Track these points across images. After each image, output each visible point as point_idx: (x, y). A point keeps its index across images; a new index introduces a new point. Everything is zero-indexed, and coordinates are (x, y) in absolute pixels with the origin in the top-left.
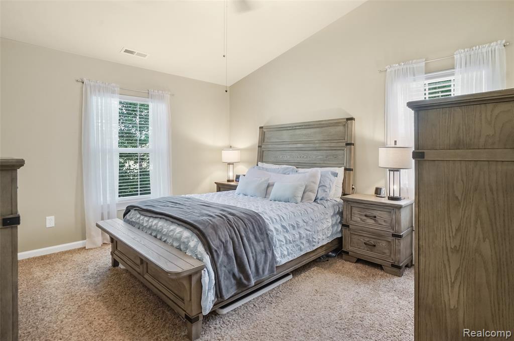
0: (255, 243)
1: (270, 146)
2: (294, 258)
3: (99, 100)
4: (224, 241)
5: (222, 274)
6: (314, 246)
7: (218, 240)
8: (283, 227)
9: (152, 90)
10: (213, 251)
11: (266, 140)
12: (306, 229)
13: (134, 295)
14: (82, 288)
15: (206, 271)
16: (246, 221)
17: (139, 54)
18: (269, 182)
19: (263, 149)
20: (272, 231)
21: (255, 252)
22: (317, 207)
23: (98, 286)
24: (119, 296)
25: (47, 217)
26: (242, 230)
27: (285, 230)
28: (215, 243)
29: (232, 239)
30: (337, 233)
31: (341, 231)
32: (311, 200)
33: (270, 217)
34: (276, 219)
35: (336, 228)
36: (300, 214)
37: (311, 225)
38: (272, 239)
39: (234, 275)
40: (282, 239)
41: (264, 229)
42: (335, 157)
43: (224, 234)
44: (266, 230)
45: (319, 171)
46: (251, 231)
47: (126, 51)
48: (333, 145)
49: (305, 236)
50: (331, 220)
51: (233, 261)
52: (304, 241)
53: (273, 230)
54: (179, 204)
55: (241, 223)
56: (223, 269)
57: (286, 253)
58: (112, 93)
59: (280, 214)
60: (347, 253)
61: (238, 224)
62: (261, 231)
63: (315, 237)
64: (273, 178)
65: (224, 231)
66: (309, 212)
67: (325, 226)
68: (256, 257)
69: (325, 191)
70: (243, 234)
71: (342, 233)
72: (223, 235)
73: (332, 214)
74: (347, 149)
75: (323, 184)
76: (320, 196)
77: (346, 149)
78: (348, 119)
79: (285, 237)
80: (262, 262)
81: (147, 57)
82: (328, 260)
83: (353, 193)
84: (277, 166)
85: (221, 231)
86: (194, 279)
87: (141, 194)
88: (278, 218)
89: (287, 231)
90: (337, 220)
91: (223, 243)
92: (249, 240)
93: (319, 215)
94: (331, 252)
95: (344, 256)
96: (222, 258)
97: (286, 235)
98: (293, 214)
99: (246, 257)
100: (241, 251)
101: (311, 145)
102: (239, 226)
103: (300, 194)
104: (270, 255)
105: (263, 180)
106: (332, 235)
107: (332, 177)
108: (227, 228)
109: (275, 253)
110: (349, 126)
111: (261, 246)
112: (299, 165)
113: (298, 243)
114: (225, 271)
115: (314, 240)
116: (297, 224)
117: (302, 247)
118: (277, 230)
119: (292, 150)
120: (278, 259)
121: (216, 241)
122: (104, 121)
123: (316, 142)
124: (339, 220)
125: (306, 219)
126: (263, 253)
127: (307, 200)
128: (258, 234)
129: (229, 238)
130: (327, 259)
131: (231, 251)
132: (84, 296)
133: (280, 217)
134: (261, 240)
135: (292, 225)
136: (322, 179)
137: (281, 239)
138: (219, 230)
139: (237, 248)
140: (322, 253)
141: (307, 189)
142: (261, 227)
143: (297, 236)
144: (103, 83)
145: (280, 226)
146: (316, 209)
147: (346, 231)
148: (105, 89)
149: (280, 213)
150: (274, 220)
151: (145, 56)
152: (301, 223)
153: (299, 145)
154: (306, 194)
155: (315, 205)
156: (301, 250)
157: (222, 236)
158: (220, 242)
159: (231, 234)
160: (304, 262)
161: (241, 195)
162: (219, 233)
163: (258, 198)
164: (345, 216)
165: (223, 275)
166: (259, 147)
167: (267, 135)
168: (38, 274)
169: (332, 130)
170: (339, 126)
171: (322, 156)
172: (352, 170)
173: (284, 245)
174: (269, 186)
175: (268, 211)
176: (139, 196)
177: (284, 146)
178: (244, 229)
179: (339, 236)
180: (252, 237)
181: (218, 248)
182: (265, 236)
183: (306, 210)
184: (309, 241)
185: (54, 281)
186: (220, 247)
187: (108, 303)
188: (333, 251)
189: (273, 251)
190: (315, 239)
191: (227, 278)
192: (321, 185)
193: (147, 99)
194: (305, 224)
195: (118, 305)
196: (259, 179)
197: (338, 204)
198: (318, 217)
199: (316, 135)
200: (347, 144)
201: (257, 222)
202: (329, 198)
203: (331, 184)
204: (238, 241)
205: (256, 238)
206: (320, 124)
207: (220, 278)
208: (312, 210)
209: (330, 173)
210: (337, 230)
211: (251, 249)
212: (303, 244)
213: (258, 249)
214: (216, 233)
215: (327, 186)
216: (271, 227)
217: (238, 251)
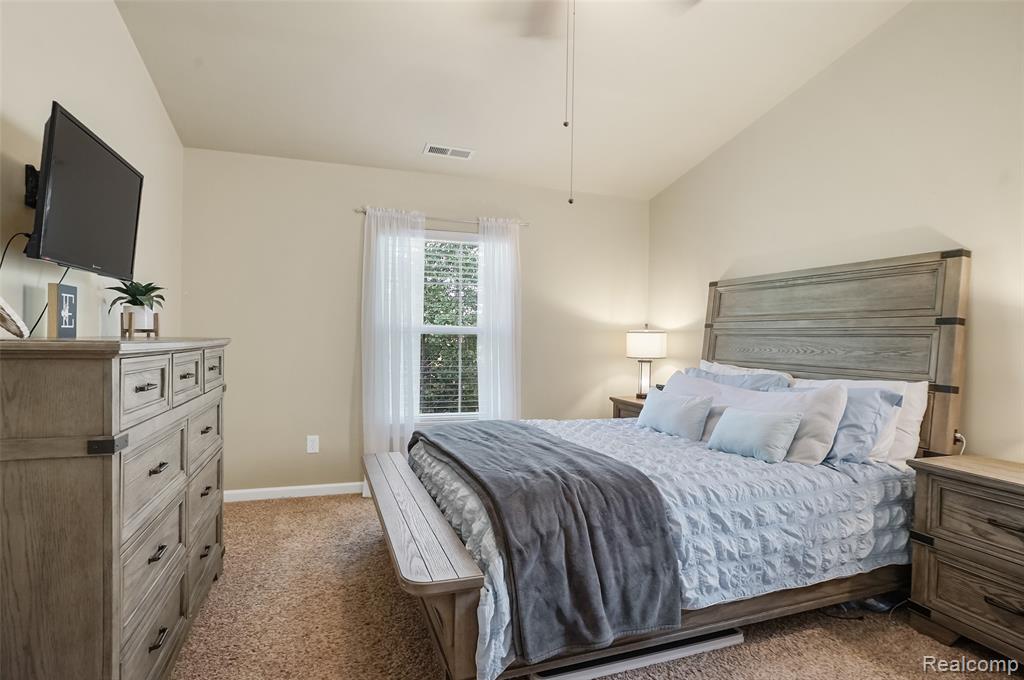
0: (627, 545)
1: (731, 325)
2: (742, 597)
3: (390, 242)
4: (543, 531)
5: (527, 606)
6: (809, 576)
7: (529, 527)
8: (714, 517)
9: (485, 219)
10: (514, 550)
11: (723, 310)
12: (786, 531)
13: (397, 599)
14: (325, 567)
15: (491, 591)
16: (611, 494)
17: (455, 153)
18: (713, 405)
19: (716, 332)
20: (678, 524)
21: (625, 568)
22: (830, 478)
23: (351, 567)
24: (373, 596)
25: (309, 437)
26: (595, 513)
27: (719, 527)
28: (520, 534)
29: (566, 530)
30: (891, 552)
31: (908, 548)
32: (813, 458)
33: (679, 491)
34: (694, 497)
35: (887, 539)
36: (770, 492)
37: (803, 521)
38: (677, 543)
39: (559, 613)
40: (707, 544)
41: (655, 516)
42: (904, 355)
43: (548, 517)
44: (661, 521)
45: (844, 387)
46: (619, 518)
47: (432, 150)
48: (896, 322)
49: (779, 547)
50: (872, 517)
51: (561, 581)
52: (777, 561)
53: (683, 521)
54: (496, 437)
55: (596, 495)
56: (533, 593)
57: (714, 582)
58: (412, 228)
59: (709, 486)
60: (925, 612)
61: (587, 498)
62: (646, 519)
63: (813, 555)
64: (723, 396)
65: (548, 510)
66: (798, 489)
67: (849, 530)
68: (625, 579)
69: (857, 440)
70: (597, 523)
71: (910, 555)
72: (544, 516)
73: (877, 502)
74: (939, 335)
75: (854, 421)
76: (840, 451)
77: (936, 334)
78: (946, 255)
79: (717, 545)
80: (643, 595)
81: (470, 157)
82: (861, 618)
83: (956, 453)
84: (744, 371)
85: (540, 508)
86: (461, 604)
87: (463, 410)
88: (700, 494)
89: (725, 529)
90: (892, 519)
91: (541, 536)
92: (610, 536)
93: (830, 500)
94: (874, 597)
95: (915, 617)
96: (532, 568)
97: (724, 540)
98: (747, 490)
99: (595, 576)
100: (585, 561)
101: (834, 324)
102: (589, 503)
103: (784, 441)
104: (665, 580)
105: (698, 400)
106: (873, 555)
107: (885, 407)
108: (558, 503)
109: (683, 577)
110: (951, 272)
111: (641, 555)
112: (800, 371)
113: (758, 561)
114: (537, 600)
115: (811, 562)
116: (758, 515)
117: (770, 573)
118: (693, 523)
119: (783, 334)
120: (690, 594)
121: (524, 530)
122: (397, 279)
123: (849, 315)
124: (901, 520)
125: (788, 504)
126: (646, 573)
127: (801, 458)
128: (637, 525)
129: (558, 527)
130: (859, 614)
131: (558, 556)
132: (321, 582)
133: (706, 492)
134: (643, 541)
135: (741, 516)
136: (851, 408)
137: (703, 546)
138: (537, 505)
139: (575, 552)
140: (840, 596)
141: (805, 431)
142: (648, 510)
143: (755, 545)
144: (397, 211)
145: (704, 515)
146: (823, 482)
147: (922, 554)
148: (402, 223)
149: (710, 483)
150: (690, 499)
151: (466, 155)
152: (771, 514)
153: (802, 324)
154: (801, 443)
155: (823, 474)
156: (766, 581)
157: (542, 521)
158: (535, 533)
159: (565, 517)
160: (776, 613)
161: (647, 429)
162: (536, 512)
163: (682, 440)
164: (919, 512)
165: (531, 609)
166: (707, 326)
167: (726, 301)
168: (281, 526)
169: (896, 285)
170: (917, 273)
171: (863, 349)
172: (956, 390)
173: (710, 562)
174: (712, 415)
175: (676, 476)
176: (459, 413)
177: (765, 325)
178: (602, 511)
179: (902, 560)
180: (619, 531)
181: (526, 545)
182: (658, 533)
183: (789, 482)
184: (793, 562)
185: (295, 545)
186: (531, 545)
187: (348, 605)
188: (882, 598)
189: (675, 571)
190: (813, 558)
191: (541, 616)
192: (846, 423)
193: (476, 235)
194: (784, 518)
195: (364, 611)
196: (690, 398)
197: (903, 478)
198: (827, 504)
199: (848, 300)
200: (941, 322)
201: (639, 498)
202: (871, 460)
203: (879, 423)
204: (581, 536)
205: (631, 534)
206: (861, 271)
207: (523, 613)
208: (809, 486)
209: (877, 396)
210: (891, 544)
211: (615, 559)
212: (773, 567)
213: (633, 561)
214: (528, 512)
215: (864, 426)
216: (678, 514)
217: (578, 561)
